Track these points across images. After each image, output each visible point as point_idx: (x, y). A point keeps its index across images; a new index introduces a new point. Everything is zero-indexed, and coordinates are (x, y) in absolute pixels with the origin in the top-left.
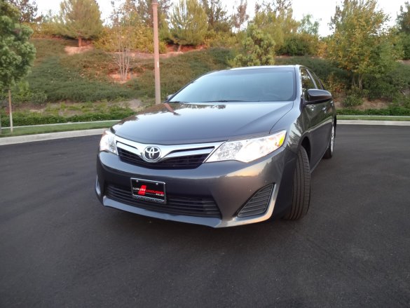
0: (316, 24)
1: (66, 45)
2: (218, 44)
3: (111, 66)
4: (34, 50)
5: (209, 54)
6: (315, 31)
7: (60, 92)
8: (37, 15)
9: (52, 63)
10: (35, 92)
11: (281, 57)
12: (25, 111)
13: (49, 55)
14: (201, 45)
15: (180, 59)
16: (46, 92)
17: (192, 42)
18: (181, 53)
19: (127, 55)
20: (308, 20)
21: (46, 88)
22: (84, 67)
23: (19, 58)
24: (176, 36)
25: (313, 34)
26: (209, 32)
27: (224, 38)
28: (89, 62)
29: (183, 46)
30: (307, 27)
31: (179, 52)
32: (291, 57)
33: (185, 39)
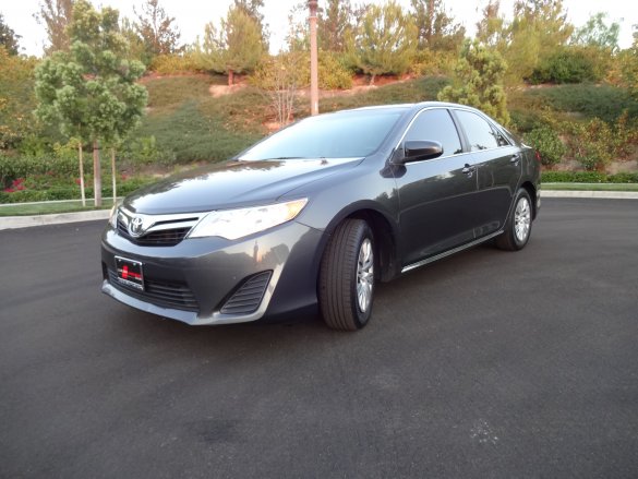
0: (615, 28)
1: (211, 83)
2: (435, 69)
3: (268, 111)
4: (146, 94)
5: (416, 87)
6: (613, 39)
7: (193, 149)
8: (179, 43)
9: (188, 109)
10: (162, 150)
11: (540, 87)
12: (146, 176)
13: (188, 99)
14: (408, 73)
15: (371, 96)
16: (176, 150)
17: (391, 69)
18: (374, 87)
19: (294, 93)
20: (600, 22)
21: (176, 144)
22: (231, 113)
23: (123, 106)
24: (367, 62)
25: (608, 44)
26: (421, 52)
27: (446, 61)
28: (238, 107)
29: (378, 77)
30: (596, 34)
31: (373, 86)
32: (558, 86)
33: (380, 66)
